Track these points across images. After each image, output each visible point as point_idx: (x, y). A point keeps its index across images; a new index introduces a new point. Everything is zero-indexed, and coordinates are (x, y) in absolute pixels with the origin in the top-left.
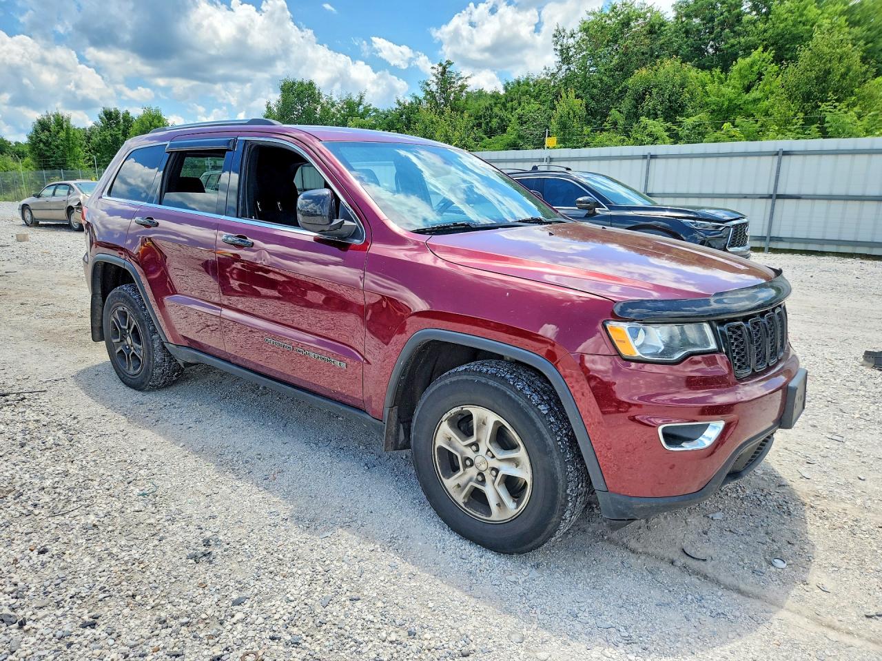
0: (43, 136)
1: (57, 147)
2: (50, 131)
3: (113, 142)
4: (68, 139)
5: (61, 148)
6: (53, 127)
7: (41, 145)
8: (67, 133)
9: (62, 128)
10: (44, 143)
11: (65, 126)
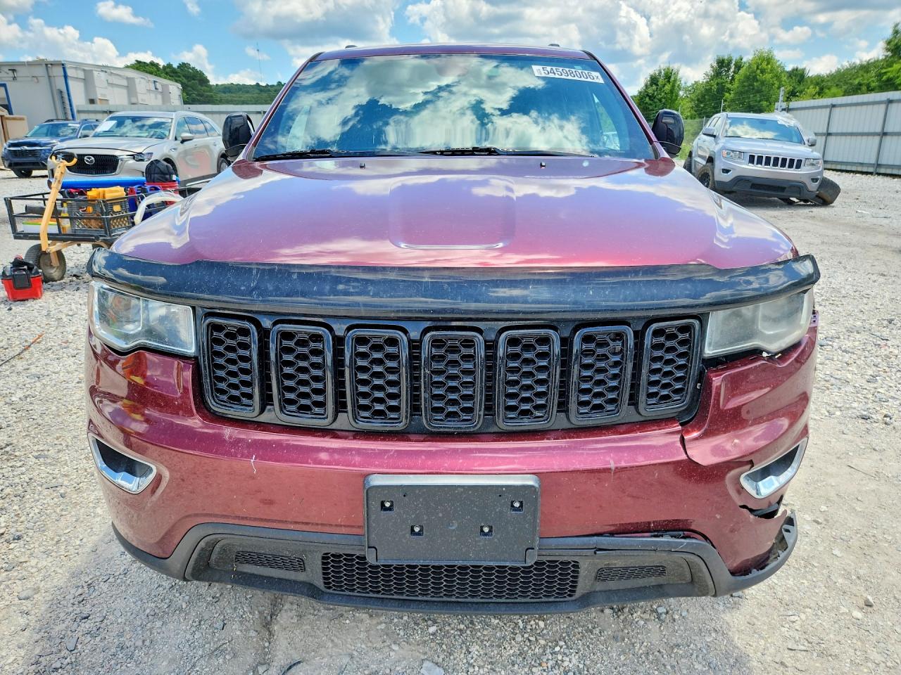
0: (650, 91)
1: (660, 101)
2: (657, 85)
3: (718, 91)
4: (672, 91)
5: (663, 100)
6: (661, 81)
7: (647, 99)
8: (673, 86)
9: (669, 82)
10: (650, 97)
11: (672, 79)
